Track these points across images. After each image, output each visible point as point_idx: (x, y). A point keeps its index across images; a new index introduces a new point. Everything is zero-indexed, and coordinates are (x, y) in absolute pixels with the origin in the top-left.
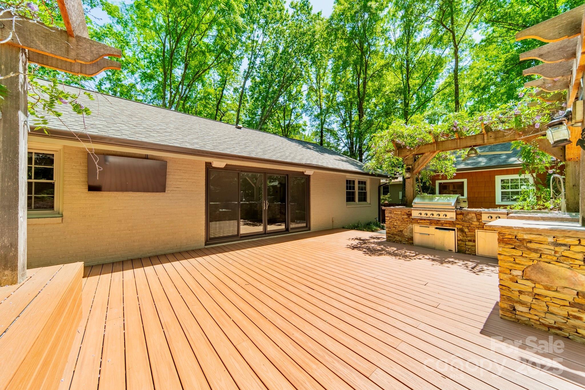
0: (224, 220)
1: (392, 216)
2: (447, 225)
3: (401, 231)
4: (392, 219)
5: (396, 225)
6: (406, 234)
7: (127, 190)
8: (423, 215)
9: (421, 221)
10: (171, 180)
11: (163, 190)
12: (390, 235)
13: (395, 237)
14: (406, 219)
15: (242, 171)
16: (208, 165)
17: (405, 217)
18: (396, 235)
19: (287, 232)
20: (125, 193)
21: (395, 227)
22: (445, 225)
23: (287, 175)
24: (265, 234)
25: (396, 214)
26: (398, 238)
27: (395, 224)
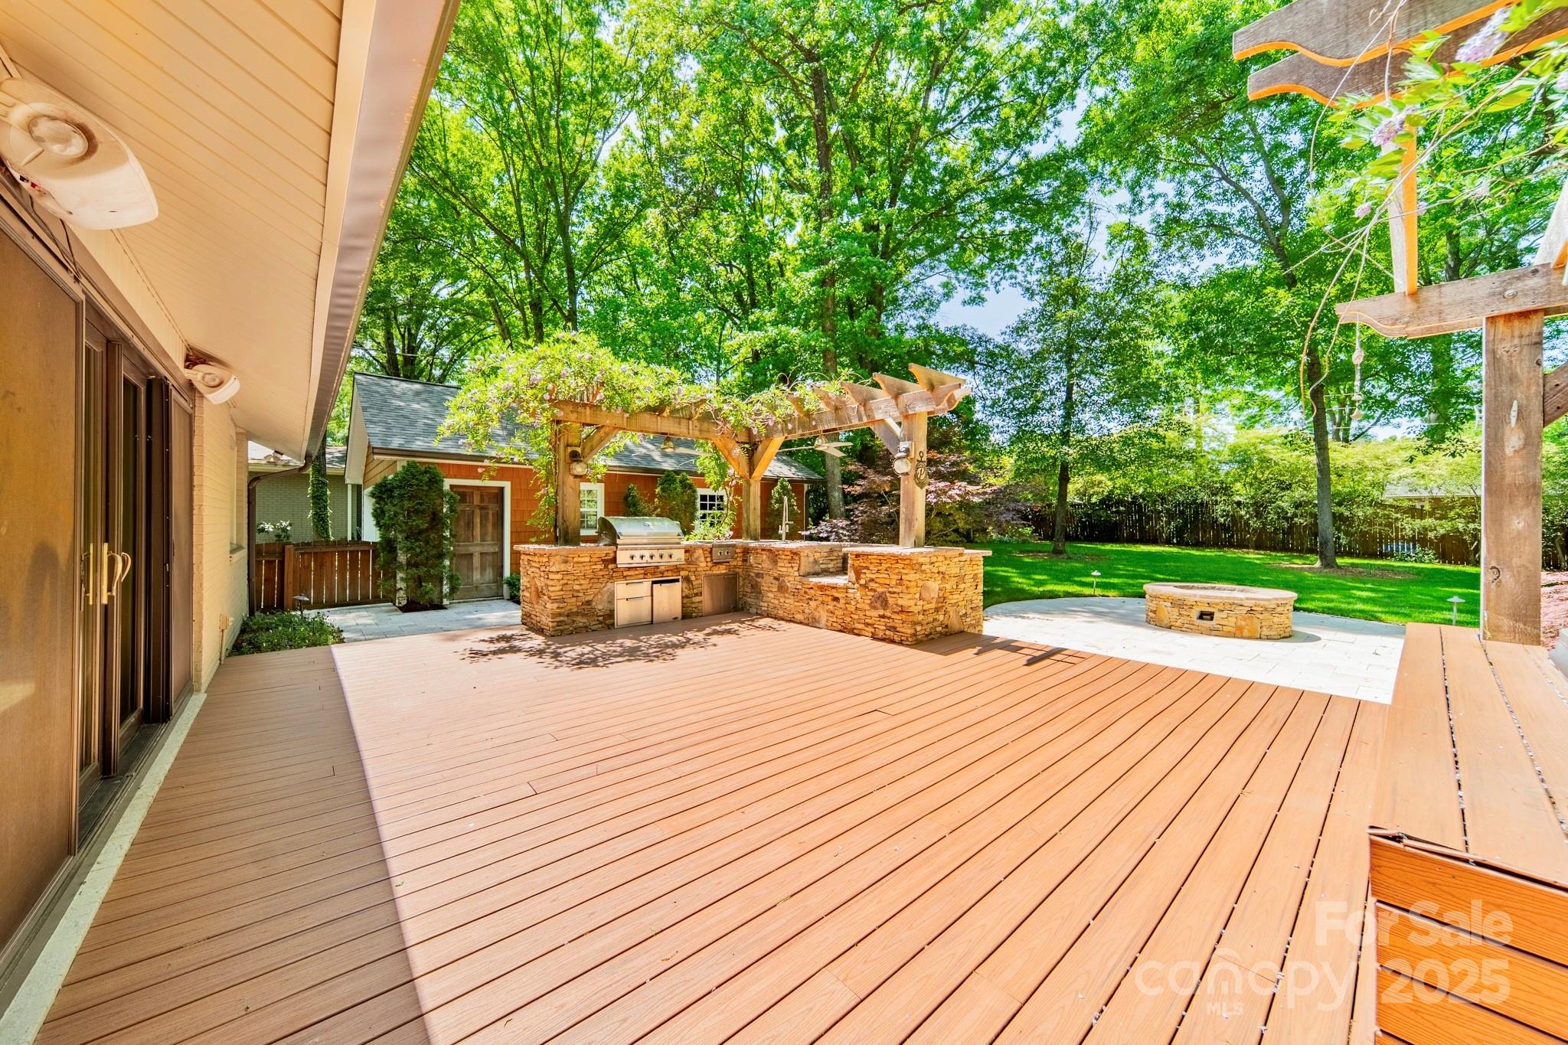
1: (570, 569)
2: (670, 573)
3: (589, 603)
4: (569, 577)
5: (578, 591)
6: (600, 607)
8: (637, 559)
9: (629, 573)
12: (562, 618)
13: (574, 621)
14: (601, 573)
17: (599, 567)
18: (577, 614)
21: (575, 594)
22: (666, 574)
25: (578, 563)
26: (581, 621)
27: (576, 587)
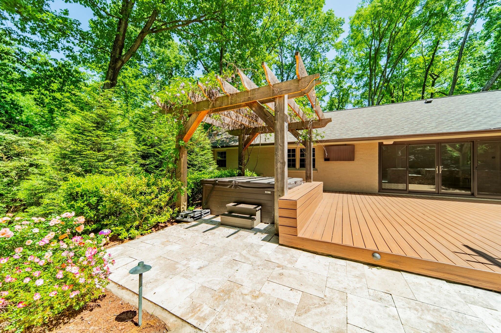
0: (413, 184)
7: (338, 160)
10: (358, 155)
11: (354, 160)
15: (410, 144)
16: (381, 145)
19: (472, 196)
20: (337, 162)
23: (473, 142)
24: (438, 193)
